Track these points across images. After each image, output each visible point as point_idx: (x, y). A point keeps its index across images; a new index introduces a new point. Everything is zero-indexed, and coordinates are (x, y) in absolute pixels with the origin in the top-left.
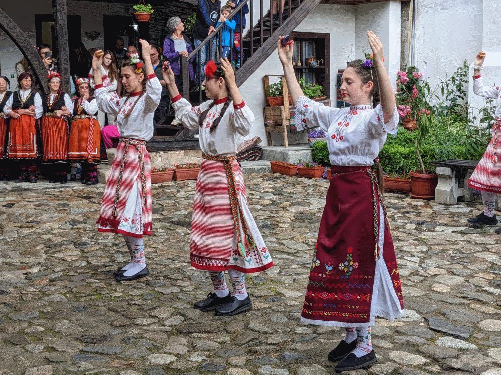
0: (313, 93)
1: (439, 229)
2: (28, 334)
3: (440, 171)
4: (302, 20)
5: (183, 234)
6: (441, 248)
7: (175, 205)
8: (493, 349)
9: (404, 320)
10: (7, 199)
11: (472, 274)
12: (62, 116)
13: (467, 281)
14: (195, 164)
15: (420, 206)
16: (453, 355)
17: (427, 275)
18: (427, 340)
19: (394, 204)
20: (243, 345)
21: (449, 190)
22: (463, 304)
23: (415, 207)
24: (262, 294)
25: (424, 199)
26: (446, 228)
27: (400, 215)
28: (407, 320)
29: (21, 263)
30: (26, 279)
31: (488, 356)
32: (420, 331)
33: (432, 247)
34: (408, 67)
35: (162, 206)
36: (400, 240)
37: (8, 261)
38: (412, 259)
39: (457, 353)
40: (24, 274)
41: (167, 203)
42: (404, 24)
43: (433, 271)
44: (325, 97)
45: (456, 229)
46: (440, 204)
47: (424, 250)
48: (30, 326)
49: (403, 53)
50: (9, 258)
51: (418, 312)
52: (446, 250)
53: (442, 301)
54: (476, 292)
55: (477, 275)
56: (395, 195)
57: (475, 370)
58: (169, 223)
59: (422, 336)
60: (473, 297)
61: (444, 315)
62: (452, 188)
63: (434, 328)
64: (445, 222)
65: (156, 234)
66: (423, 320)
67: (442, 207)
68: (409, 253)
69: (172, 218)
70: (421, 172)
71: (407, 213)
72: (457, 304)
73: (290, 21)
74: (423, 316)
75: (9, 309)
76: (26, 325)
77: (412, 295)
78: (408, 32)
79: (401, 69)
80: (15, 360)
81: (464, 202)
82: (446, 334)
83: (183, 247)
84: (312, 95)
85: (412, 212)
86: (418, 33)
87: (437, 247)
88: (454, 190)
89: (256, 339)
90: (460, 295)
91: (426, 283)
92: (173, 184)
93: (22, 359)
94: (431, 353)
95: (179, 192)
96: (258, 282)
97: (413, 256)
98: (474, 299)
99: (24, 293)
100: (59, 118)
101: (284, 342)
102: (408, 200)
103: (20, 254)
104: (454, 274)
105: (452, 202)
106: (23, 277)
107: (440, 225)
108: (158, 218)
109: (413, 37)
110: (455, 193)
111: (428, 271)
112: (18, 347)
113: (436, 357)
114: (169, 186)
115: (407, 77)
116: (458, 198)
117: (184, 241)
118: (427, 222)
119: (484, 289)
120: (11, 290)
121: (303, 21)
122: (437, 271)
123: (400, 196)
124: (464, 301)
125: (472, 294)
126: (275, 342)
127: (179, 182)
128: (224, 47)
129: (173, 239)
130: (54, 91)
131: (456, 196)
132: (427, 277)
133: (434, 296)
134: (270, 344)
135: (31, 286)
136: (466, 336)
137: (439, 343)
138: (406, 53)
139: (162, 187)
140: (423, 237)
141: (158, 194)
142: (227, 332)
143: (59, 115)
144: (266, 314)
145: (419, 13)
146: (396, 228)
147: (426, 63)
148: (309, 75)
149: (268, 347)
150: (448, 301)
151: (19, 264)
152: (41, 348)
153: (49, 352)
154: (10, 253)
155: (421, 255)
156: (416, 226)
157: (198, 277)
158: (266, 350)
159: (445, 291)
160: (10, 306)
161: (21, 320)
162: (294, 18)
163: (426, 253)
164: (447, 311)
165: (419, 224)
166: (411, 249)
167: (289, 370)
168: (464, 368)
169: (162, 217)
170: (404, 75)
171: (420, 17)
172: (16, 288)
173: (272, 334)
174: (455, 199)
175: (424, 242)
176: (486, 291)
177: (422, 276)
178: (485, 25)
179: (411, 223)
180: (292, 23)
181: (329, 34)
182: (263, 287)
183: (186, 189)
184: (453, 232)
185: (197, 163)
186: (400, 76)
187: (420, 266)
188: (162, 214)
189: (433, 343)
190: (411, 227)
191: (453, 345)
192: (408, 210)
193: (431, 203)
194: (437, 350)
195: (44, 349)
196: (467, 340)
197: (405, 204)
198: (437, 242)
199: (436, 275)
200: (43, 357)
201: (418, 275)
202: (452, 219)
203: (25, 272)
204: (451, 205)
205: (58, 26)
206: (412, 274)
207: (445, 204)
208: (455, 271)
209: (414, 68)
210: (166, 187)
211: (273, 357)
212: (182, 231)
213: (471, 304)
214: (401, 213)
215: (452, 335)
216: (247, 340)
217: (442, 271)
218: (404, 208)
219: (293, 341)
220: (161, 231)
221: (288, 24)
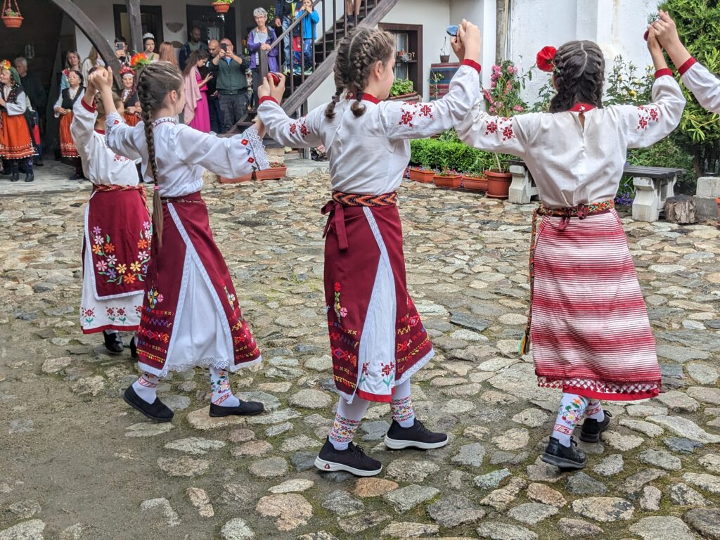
0: (403, 89)
1: (503, 227)
2: (58, 328)
3: (514, 169)
4: (390, 10)
5: (245, 234)
6: (496, 246)
7: (246, 205)
8: (502, 341)
9: (430, 314)
10: (77, 198)
11: (514, 271)
12: (135, 112)
13: (508, 278)
14: (276, 163)
15: (493, 206)
16: (462, 346)
17: (471, 272)
18: (444, 332)
19: (468, 204)
20: (263, 338)
21: (522, 189)
22: (493, 300)
23: (488, 207)
24: (300, 291)
25: (499, 198)
26: (509, 227)
27: (469, 214)
28: (434, 314)
29: (74, 261)
30: (74, 277)
31: (495, 347)
32: (440, 324)
33: (487, 245)
34: (503, 60)
35: (233, 205)
36: (459, 239)
37: (60, 259)
38: (462, 257)
39: (466, 343)
40: (74, 272)
41: (239, 203)
42: (500, 15)
43: (477, 268)
44: (415, 93)
45: (518, 228)
46: (513, 203)
47: (478, 249)
48: (62, 321)
49: (498, 46)
50: (63, 256)
51: (446, 307)
52: (499, 248)
53: (474, 297)
54: (512, 288)
55: (519, 272)
56: (471, 194)
57: (477, 359)
58: (234, 222)
59: (440, 329)
60: (505, 293)
61: (470, 309)
62: (525, 187)
63: (454, 321)
64: (511, 221)
65: (217, 233)
66: (449, 314)
67: (514, 206)
68: (462, 251)
69: (239, 218)
70: (498, 171)
71: (477, 212)
72: (487, 300)
73: (376, 11)
74: (449, 310)
75: (48, 304)
76: (59, 319)
77: (447, 291)
78: (503, 23)
79: (496, 63)
80: (39, 352)
81: (538, 201)
82: (463, 327)
83: (240, 245)
84: (402, 91)
85: (482, 211)
86: (514, 24)
87: (491, 245)
88: (527, 189)
89: (278, 333)
90: (494, 291)
91: (467, 280)
92: (252, 183)
93: (45, 350)
94: (441, 344)
95: (255, 191)
96: (301, 279)
97: (465, 254)
98: (506, 295)
99: (67, 289)
100: (132, 115)
101: (305, 335)
102: (484, 199)
103: (76, 252)
104: (498, 271)
105: (524, 202)
106: (72, 274)
107: (506, 224)
108: (226, 217)
109: (509, 29)
110: (527, 193)
111: (473, 269)
112: (45, 340)
113: (445, 348)
114: (247, 186)
115: (502, 71)
116: (532, 197)
117: (243, 241)
118: (493, 221)
119: (520, 285)
120: (55, 287)
121: (390, 12)
122: (481, 269)
123: (477, 195)
124: (495, 296)
125: (504, 290)
126: (295, 335)
127: (258, 181)
128: (305, 39)
129: (233, 238)
130: (128, 88)
131: (529, 195)
132: (470, 274)
133: (468, 292)
134: (290, 337)
135: (76, 283)
136: (481, 328)
137: (453, 335)
138: (501, 46)
139: (240, 186)
140: (484, 236)
141: (233, 193)
142: (253, 326)
143: (132, 112)
144: (298, 309)
145: (515, 3)
146: (460, 227)
147: (521, 57)
148: (401, 69)
149: (285, 340)
150: (479, 296)
151: (71, 262)
152: (67, 341)
153: (74, 345)
154: (64, 252)
155: (473, 253)
156: (480, 225)
157: (244, 275)
158: (284, 342)
159: (482, 287)
160: (49, 302)
161: (55, 316)
162: (380, 8)
163: (479, 251)
164: (473, 306)
165: (484, 223)
166: (466, 248)
167: (299, 361)
168: (466, 358)
169: (230, 216)
170: (498, 70)
171: (516, 8)
172: (61, 285)
173: (296, 328)
174: (527, 198)
175: (482, 241)
176: (521, 287)
177: (465, 273)
178: (578, 16)
179: (477, 222)
180: (378, 13)
181: (422, 26)
182: (305, 285)
183: (263, 189)
184: (515, 231)
185: (277, 161)
186: (494, 71)
187: (467, 264)
188: (230, 214)
189: (449, 335)
190: (475, 226)
191: (465, 337)
192: (479, 209)
193: (505, 202)
194: (448, 342)
195: (69, 342)
196: (481, 332)
197: (479, 203)
198: (494, 240)
199: (480, 272)
200: (66, 349)
201: (462, 272)
202: (519, 218)
203: (75, 270)
204: (524, 204)
205: (131, 17)
206: (456, 271)
207: (517, 203)
208: (499, 268)
209: (509, 62)
210: (243, 186)
211: (289, 349)
212: (245, 230)
213: (501, 299)
214: (470, 213)
215: (469, 328)
216: (268, 333)
217: (487, 268)
218: (476, 207)
219: (315, 334)
220: (224, 230)
221: (374, 14)
